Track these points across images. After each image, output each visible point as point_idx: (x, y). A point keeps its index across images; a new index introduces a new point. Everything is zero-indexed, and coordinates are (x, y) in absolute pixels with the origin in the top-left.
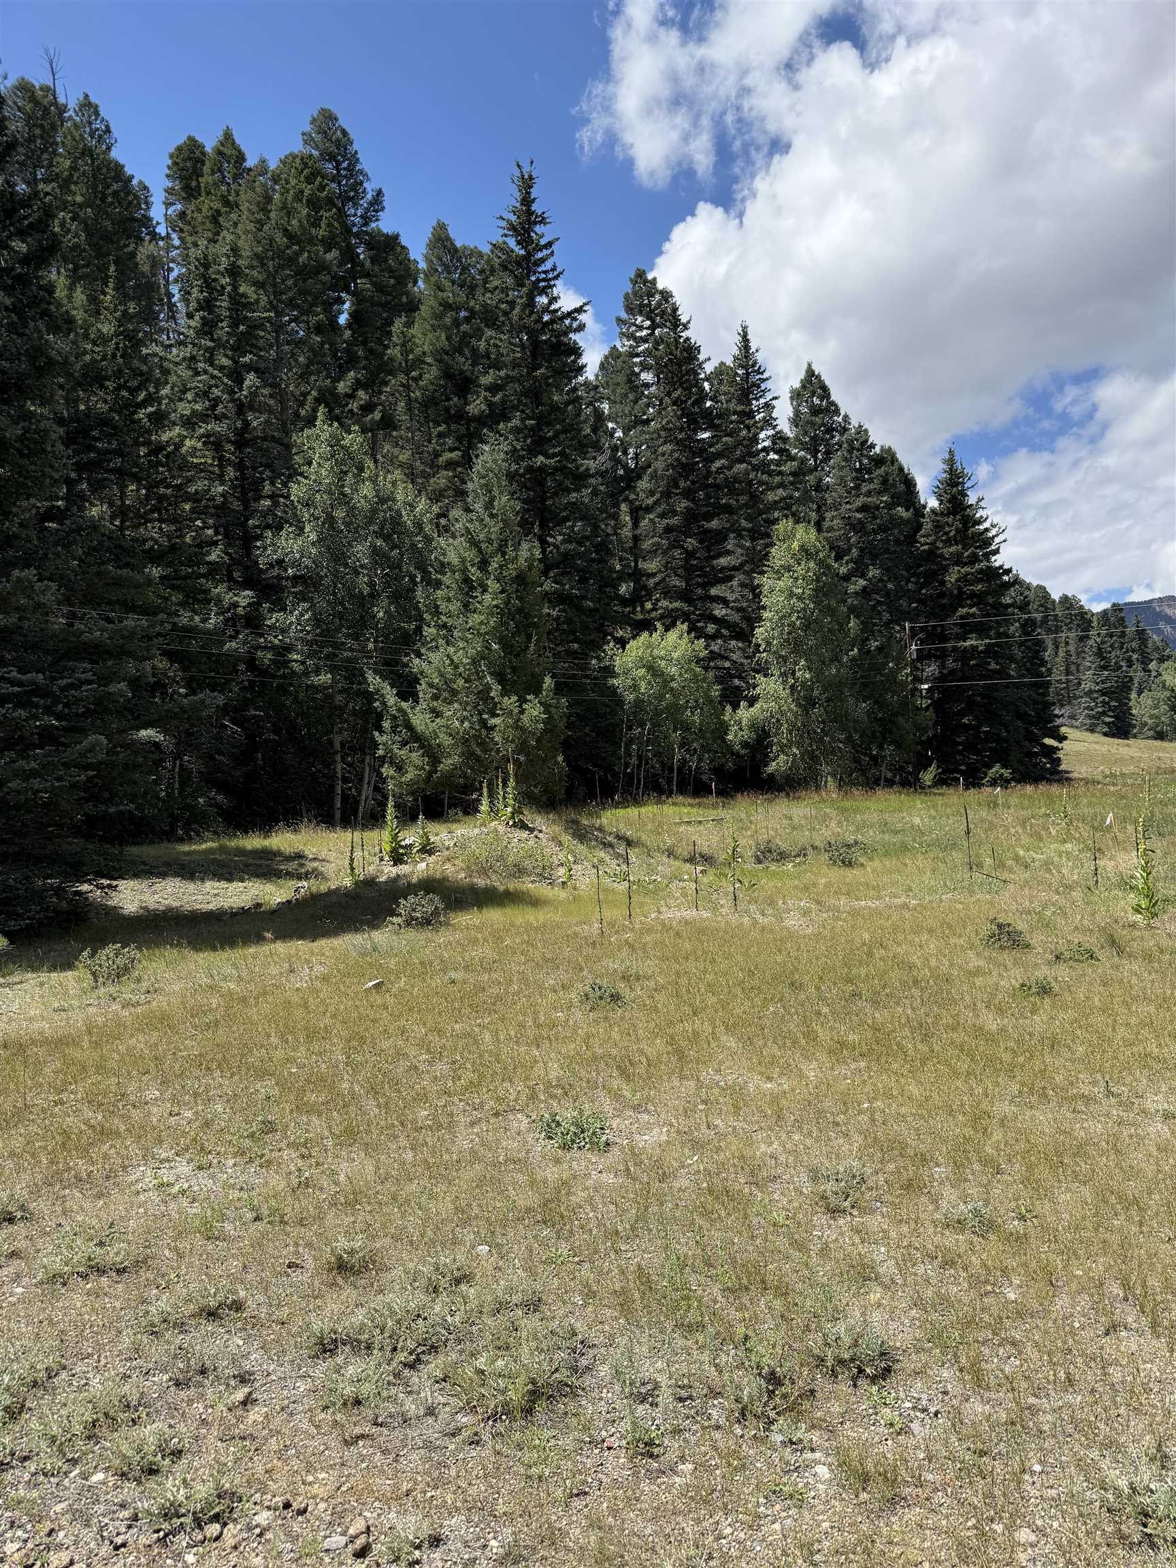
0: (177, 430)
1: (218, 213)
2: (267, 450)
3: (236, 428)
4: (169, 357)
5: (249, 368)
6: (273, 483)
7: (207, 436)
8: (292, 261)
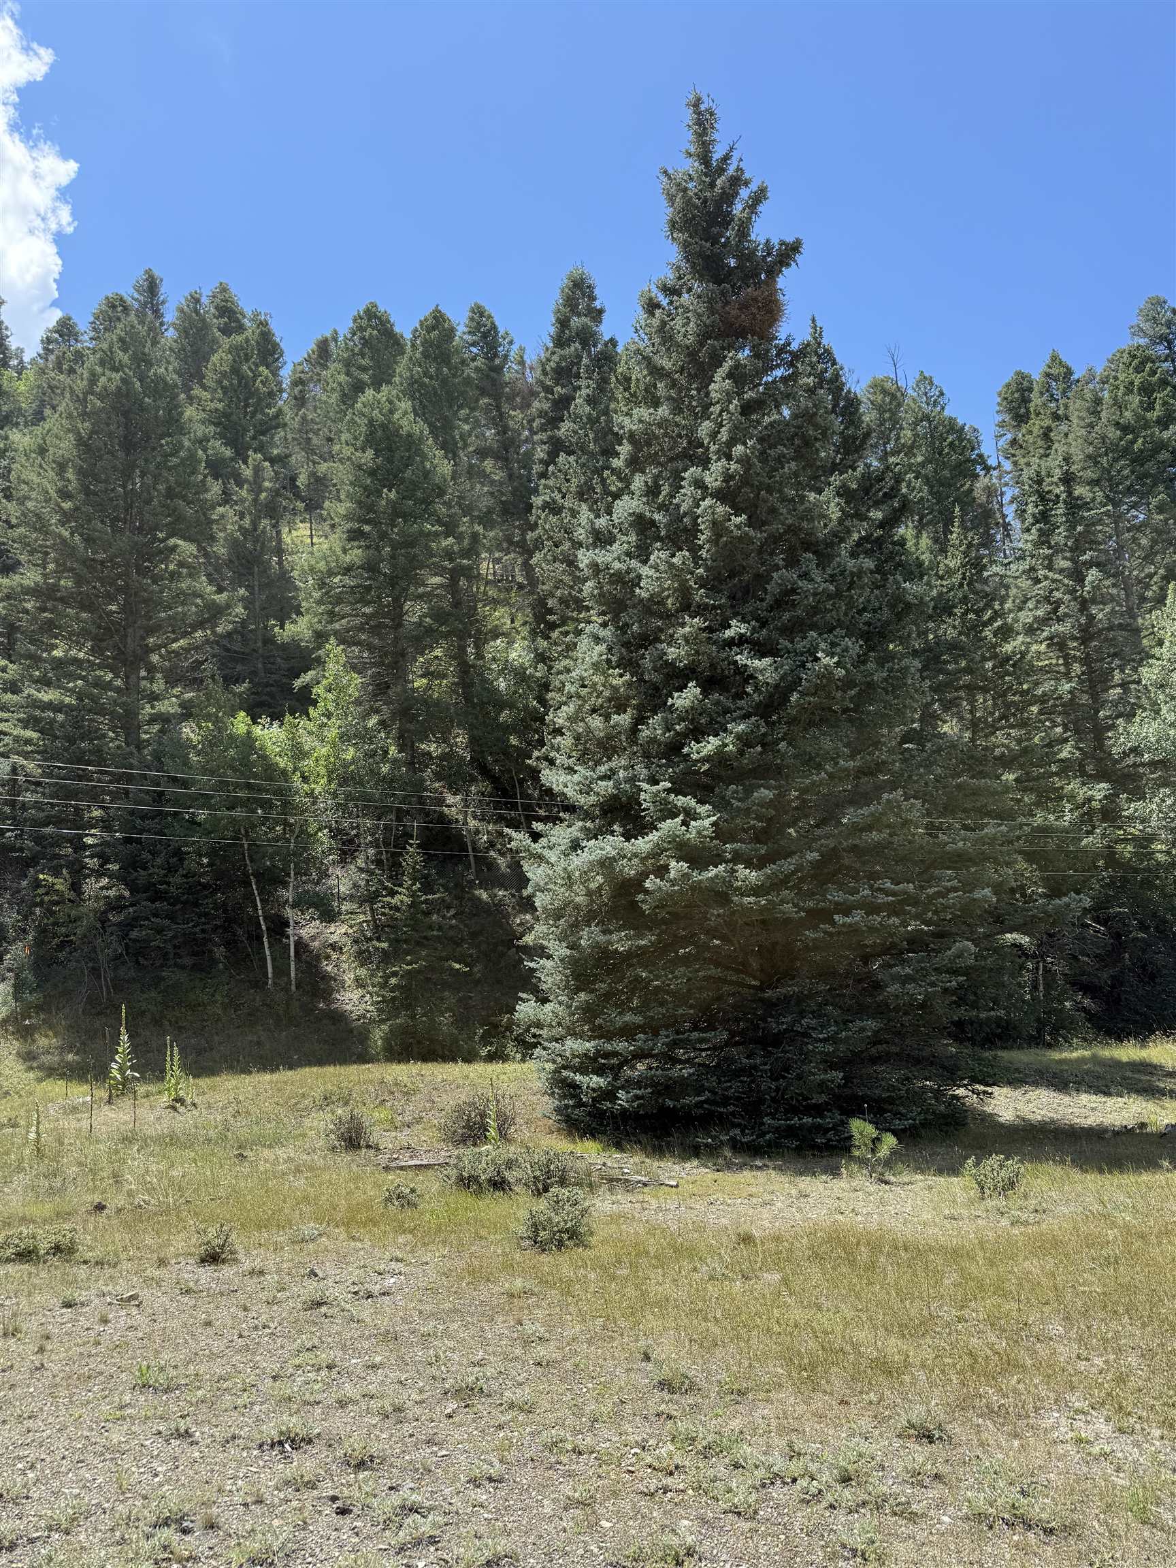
0: (1020, 638)
1: (1049, 429)
2: (1114, 639)
3: (1080, 625)
4: (1009, 573)
5: (1090, 564)
6: (1122, 671)
7: (1051, 638)
8: (1126, 451)
